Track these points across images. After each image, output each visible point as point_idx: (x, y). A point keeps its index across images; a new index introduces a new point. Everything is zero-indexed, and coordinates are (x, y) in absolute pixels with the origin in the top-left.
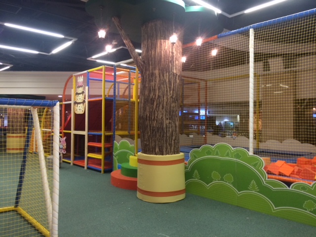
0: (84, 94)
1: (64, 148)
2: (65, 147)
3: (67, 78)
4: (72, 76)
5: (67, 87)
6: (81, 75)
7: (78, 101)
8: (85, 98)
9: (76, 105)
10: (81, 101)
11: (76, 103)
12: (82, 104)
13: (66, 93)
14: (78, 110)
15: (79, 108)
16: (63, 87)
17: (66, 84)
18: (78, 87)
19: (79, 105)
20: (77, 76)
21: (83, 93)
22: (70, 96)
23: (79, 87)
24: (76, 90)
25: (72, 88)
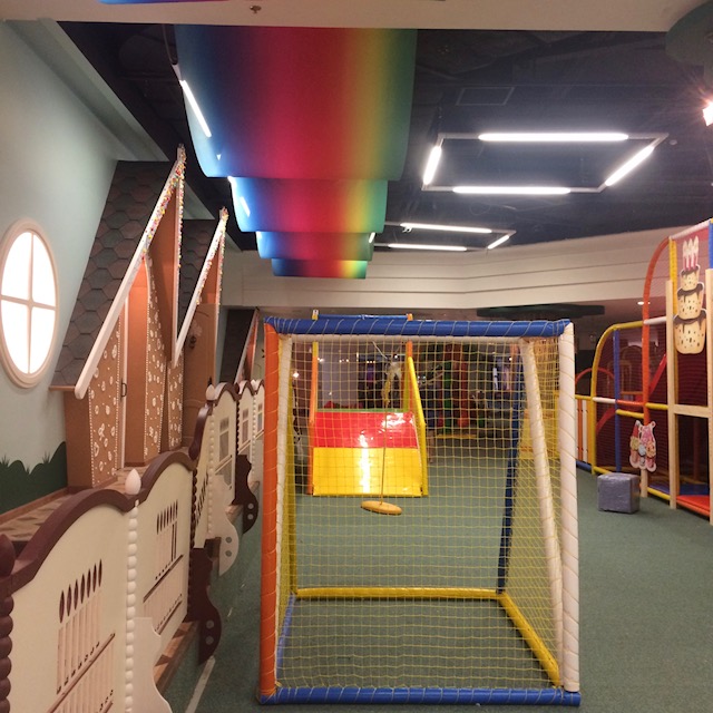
0: (702, 293)
1: (650, 455)
2: (653, 453)
3: (654, 248)
4: (668, 243)
5: (654, 276)
6: (692, 236)
7: (685, 317)
8: (704, 306)
9: (681, 326)
10: (693, 314)
11: (678, 321)
12: (696, 324)
13: (653, 293)
14: (687, 343)
15: (688, 336)
16: (645, 275)
17: (652, 267)
18: (683, 273)
19: (688, 327)
20: (680, 242)
21: (699, 288)
22: (663, 300)
23: (687, 272)
24: (679, 284)
25: (668, 277)
